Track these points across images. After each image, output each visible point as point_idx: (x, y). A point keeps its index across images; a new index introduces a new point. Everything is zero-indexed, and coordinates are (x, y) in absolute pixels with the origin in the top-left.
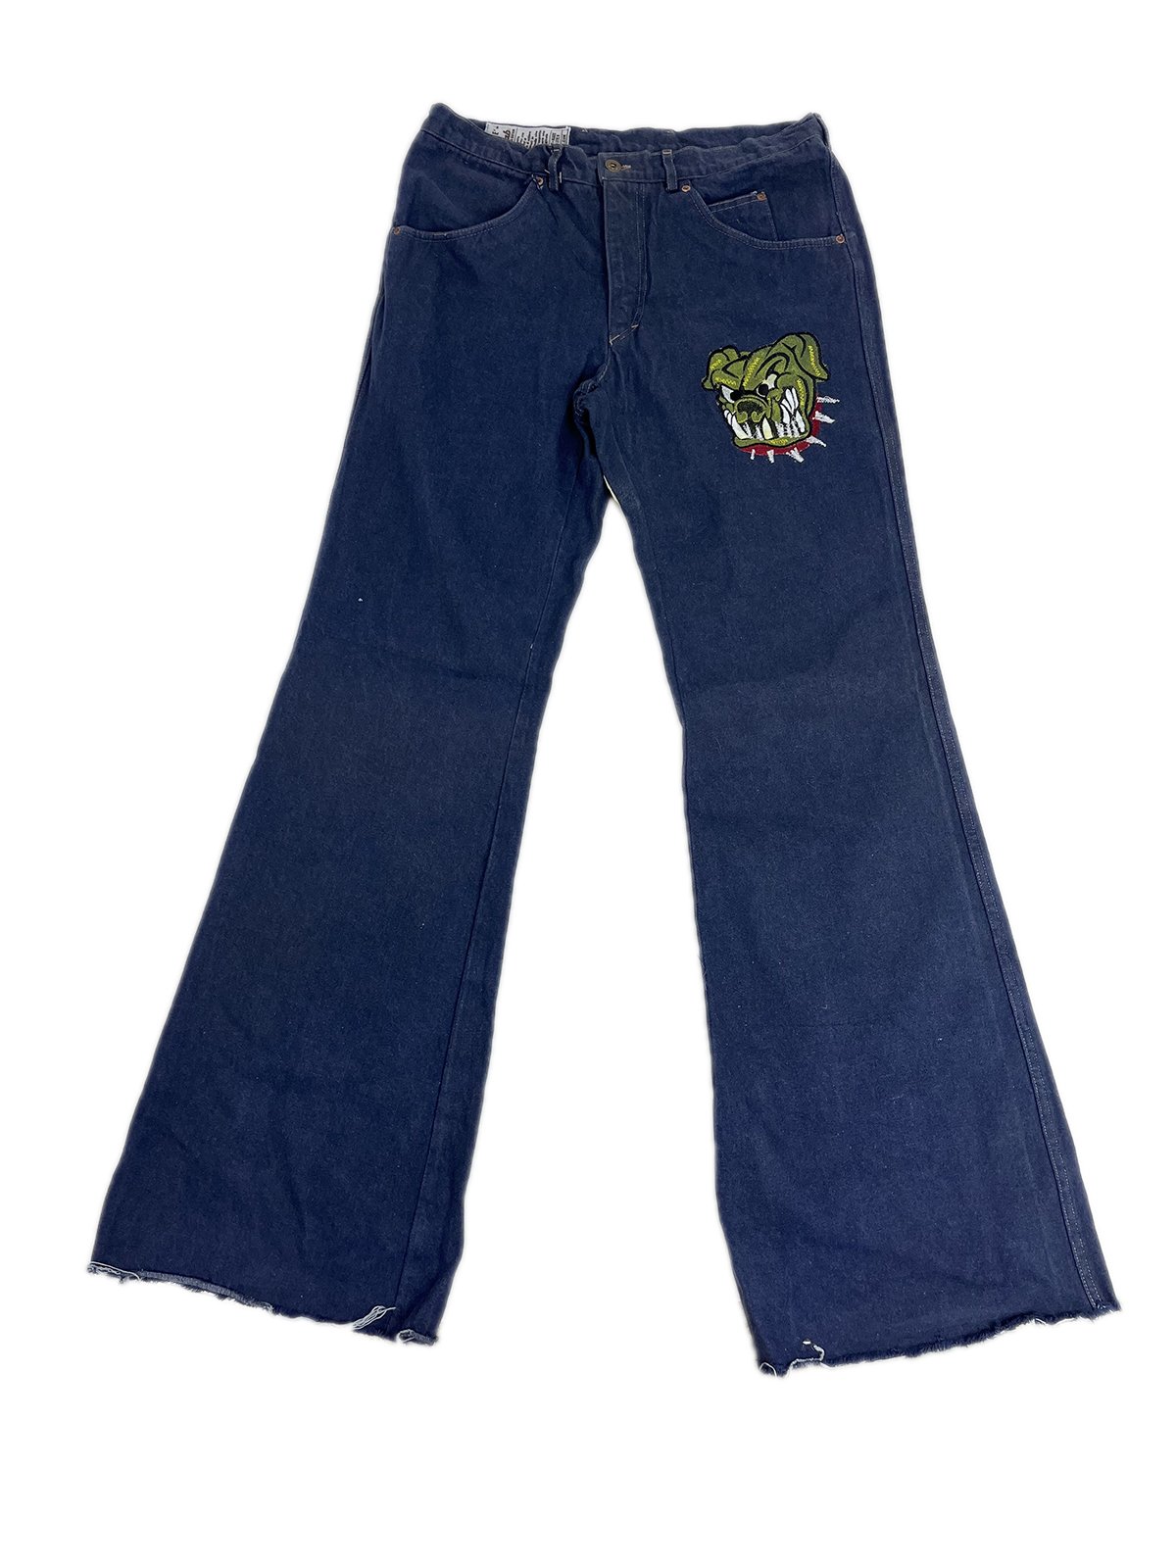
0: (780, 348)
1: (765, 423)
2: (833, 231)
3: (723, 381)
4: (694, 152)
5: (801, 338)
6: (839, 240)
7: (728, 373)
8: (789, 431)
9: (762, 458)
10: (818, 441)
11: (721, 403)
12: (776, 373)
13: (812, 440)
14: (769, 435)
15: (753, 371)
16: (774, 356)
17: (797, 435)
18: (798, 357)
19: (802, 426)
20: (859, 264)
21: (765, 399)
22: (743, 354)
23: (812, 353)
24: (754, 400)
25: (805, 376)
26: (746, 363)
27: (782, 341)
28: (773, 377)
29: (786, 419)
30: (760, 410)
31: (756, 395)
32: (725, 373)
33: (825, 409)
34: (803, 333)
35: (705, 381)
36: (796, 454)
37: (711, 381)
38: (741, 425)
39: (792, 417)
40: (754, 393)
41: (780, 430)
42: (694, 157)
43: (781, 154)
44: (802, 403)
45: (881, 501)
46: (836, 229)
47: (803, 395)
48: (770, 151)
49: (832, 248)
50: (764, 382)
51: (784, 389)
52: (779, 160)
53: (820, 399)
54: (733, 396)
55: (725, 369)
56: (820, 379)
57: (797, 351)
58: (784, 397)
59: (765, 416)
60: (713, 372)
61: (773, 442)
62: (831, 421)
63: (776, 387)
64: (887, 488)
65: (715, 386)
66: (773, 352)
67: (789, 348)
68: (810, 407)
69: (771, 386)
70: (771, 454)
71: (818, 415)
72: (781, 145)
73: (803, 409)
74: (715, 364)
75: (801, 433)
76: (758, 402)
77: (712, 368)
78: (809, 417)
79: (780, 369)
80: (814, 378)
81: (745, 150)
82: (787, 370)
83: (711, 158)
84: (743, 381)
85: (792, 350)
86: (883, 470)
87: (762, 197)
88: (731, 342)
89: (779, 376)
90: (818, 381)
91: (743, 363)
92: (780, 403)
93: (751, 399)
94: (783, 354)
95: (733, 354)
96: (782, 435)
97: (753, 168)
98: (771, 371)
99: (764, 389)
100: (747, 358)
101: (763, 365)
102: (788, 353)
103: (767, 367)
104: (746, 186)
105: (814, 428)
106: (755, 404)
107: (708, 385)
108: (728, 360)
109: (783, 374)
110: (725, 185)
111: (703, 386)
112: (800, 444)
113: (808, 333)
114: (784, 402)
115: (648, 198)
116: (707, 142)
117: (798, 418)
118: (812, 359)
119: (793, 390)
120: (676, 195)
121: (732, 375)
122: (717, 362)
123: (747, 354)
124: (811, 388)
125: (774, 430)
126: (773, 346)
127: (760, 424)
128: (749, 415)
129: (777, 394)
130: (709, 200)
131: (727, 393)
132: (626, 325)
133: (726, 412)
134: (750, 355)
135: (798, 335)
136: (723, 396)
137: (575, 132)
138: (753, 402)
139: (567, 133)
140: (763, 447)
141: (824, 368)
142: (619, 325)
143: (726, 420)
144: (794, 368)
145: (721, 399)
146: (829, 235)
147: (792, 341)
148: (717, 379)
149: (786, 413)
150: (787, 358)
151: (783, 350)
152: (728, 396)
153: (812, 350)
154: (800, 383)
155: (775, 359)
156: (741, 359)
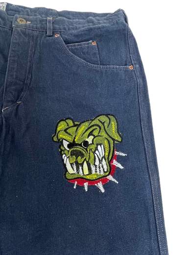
0: (96, 122)
1: (85, 165)
2: (128, 63)
3: (64, 137)
4: (64, 20)
5: (108, 117)
6: (131, 68)
7: (67, 133)
8: (98, 170)
9: (80, 187)
10: (113, 180)
11: (62, 150)
12: (94, 136)
13: (110, 178)
14: (86, 172)
15: (81, 133)
16: (93, 126)
17: (102, 173)
18: (106, 128)
19: (105, 167)
20: (140, 81)
21: (86, 149)
22: (76, 123)
23: (113, 126)
24: (80, 150)
25: (109, 139)
26: (77, 128)
27: (98, 118)
28: (91, 137)
29: (97, 163)
30: (82, 155)
31: (82, 146)
33: (119, 159)
34: (109, 115)
35: (54, 136)
36: (100, 186)
37: (57, 137)
38: (71, 164)
39: (100, 161)
40: (80, 145)
41: (93, 168)
42: (63, 22)
43: (104, 25)
44: (107, 154)
45: (149, 221)
46: (129, 62)
47: (107, 150)
48: (100, 23)
49: (127, 71)
50: (87, 140)
51: (97, 145)
52: (103, 27)
53: (116, 153)
54: (70, 146)
55: (65, 130)
56: (117, 141)
57: (106, 125)
58: (97, 149)
59: (85, 159)
60: (59, 132)
61: (88, 177)
62: (122, 167)
63: (93, 143)
64: (152, 214)
65: (59, 140)
66: (93, 123)
67: (101, 122)
68: (110, 158)
69: (90, 142)
70: (86, 185)
71: (115, 163)
72: (105, 21)
73: (106, 157)
74: (60, 127)
75: (104, 171)
76: (82, 151)
77: (59, 129)
78: (110, 162)
79: (96, 133)
80: (114, 140)
81: (88, 22)
82: (100, 134)
83: (72, 24)
84: (75, 138)
85: (103, 123)
86: (151, 201)
87: (94, 44)
88: (70, 116)
89: (95, 137)
90: (116, 142)
91: (75, 128)
92: (94, 153)
93: (79, 148)
94: (98, 126)
95: (71, 123)
96: (93, 172)
97: (90, 30)
98: (91, 134)
99: (86, 143)
100: (78, 126)
101: (87, 130)
102: (100, 124)
103: (89, 131)
104: (87, 37)
105: (112, 170)
106: (81, 152)
107: (55, 139)
108: (68, 125)
109: (97, 136)
110: (76, 36)
111: (53, 139)
112: (103, 179)
113: (112, 115)
114: (97, 152)
115: (37, 38)
116: (71, 17)
117: (104, 162)
118: (114, 129)
119: (102, 146)
120: (51, 38)
121: (70, 134)
122: (62, 126)
123: (78, 123)
124: (112, 145)
125: (90, 169)
126: (92, 120)
127: (82, 165)
128: (76, 159)
129: (93, 147)
130: (67, 42)
131: (66, 144)
132: (13, 102)
133: (64, 155)
134: (80, 124)
135: (107, 115)
136: (63, 146)
137: (8, 5)
138: (79, 150)
139: (5, 5)
140: (82, 180)
141: (120, 135)
142: (8, 101)
143: (63, 160)
144: (103, 134)
145: (62, 148)
146: (126, 65)
147: (103, 118)
148: (60, 136)
149: (97, 159)
150: (100, 128)
151: (98, 123)
152: (66, 146)
153: (114, 124)
154: (106, 142)
155: (95, 127)
156: (75, 126)
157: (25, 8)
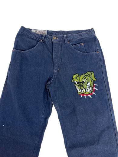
0: (86, 74)
1: (84, 89)
6: (97, 52)
8: (88, 91)
9: (83, 97)
10: (94, 94)
13: (93, 93)
14: (85, 92)
15: (81, 79)
17: (90, 92)
19: (91, 90)
20: (101, 58)
21: (84, 84)
29: (88, 88)
30: (83, 86)
32: (76, 79)
33: (96, 87)
36: (90, 96)
38: (79, 89)
39: (89, 88)
40: (81, 83)
41: (87, 90)
42: (70, 36)
43: (86, 36)
44: (91, 85)
45: (107, 106)
46: (97, 50)
47: (91, 84)
48: (84, 36)
49: (96, 54)
51: (88, 82)
52: (86, 38)
53: (94, 85)
54: (77, 83)
55: (76, 78)
56: (95, 80)
57: (90, 75)
58: (87, 84)
61: (86, 93)
62: (97, 89)
64: (108, 104)
68: (92, 86)
69: (85, 81)
70: (85, 96)
71: (94, 88)
72: (86, 34)
73: (91, 86)
75: (91, 91)
77: (73, 78)
78: (92, 88)
80: (93, 80)
81: (79, 35)
83: (73, 36)
84: (79, 80)
85: (89, 75)
86: (108, 100)
87: (83, 44)
88: (77, 73)
89: (86, 80)
92: (87, 85)
95: (77, 75)
96: (87, 92)
97: (81, 39)
98: (85, 79)
99: (83, 82)
100: (80, 76)
102: (88, 75)
103: (84, 78)
104: (80, 42)
105: (94, 91)
106: (82, 85)
107: (73, 81)
110: (76, 42)
113: (92, 71)
115: (61, 44)
116: (72, 33)
117: (90, 88)
118: (93, 77)
120: (66, 44)
122: (74, 76)
124: (93, 82)
125: (86, 91)
127: (83, 89)
128: (81, 87)
129: (86, 83)
130: (73, 45)
132: (57, 69)
137: (48, 31)
138: (81, 84)
139: (46, 31)
140: (84, 94)
141: (95, 78)
143: (76, 88)
144: (89, 78)
146: (96, 52)
147: (89, 73)
148: (74, 80)
149: (88, 87)
151: (87, 75)
153: (93, 74)
154: (91, 81)
155: (86, 76)
156: (79, 76)
157: (54, 31)
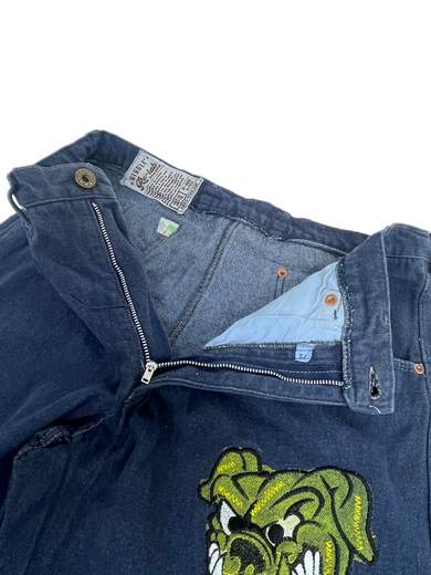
2: (412, 355)
3: (227, 495)
5: (348, 478)
6: (418, 368)
7: (238, 486)
11: (212, 529)
12: (301, 517)
15: (270, 498)
16: (305, 489)
18: (338, 505)
21: (274, 550)
22: (266, 468)
23: (358, 509)
24: (258, 545)
25: (340, 541)
26: (264, 484)
28: (294, 520)
30: (260, 565)
31: (264, 537)
34: (353, 473)
35: (205, 483)
37: (212, 489)
40: (261, 531)
49: (408, 373)
50: (281, 522)
54: (238, 523)
55: (235, 478)
56: (361, 556)
57: (338, 498)
58: (300, 560)
60: (220, 476)
63: (294, 539)
65: (214, 498)
66: (306, 483)
67: (327, 486)
69: (288, 533)
74: (226, 467)
76: (262, 550)
77: (220, 469)
79: (308, 511)
80: (352, 550)
82: (317, 519)
84: (252, 507)
85: (332, 492)
89: (303, 522)
90: (356, 558)
91: (261, 480)
93: (254, 540)
94: (317, 493)
95: (253, 466)
98: (294, 510)
99: (276, 531)
100: (269, 477)
101: (286, 496)
102: (324, 493)
103: (291, 501)
107: (205, 493)
108: (244, 467)
109: (309, 522)
111: (199, 491)
113: (358, 476)
114: (299, 568)
118: (357, 518)
119: (317, 554)
121: (242, 492)
122: (230, 464)
123: (271, 470)
124: (344, 564)
126: (307, 474)
128: (243, 568)
131: (226, 514)
133: (214, 546)
134: (274, 475)
135: (345, 472)
136: (219, 518)
138: (256, 547)
141: (370, 539)
143: (208, 561)
144: (327, 520)
145: (214, 522)
146: (407, 358)
147: (334, 477)
148: (220, 489)
150: (322, 502)
151: (320, 486)
152: (225, 521)
153: (359, 502)
154: (329, 547)
155: (307, 495)
156: (261, 473)
